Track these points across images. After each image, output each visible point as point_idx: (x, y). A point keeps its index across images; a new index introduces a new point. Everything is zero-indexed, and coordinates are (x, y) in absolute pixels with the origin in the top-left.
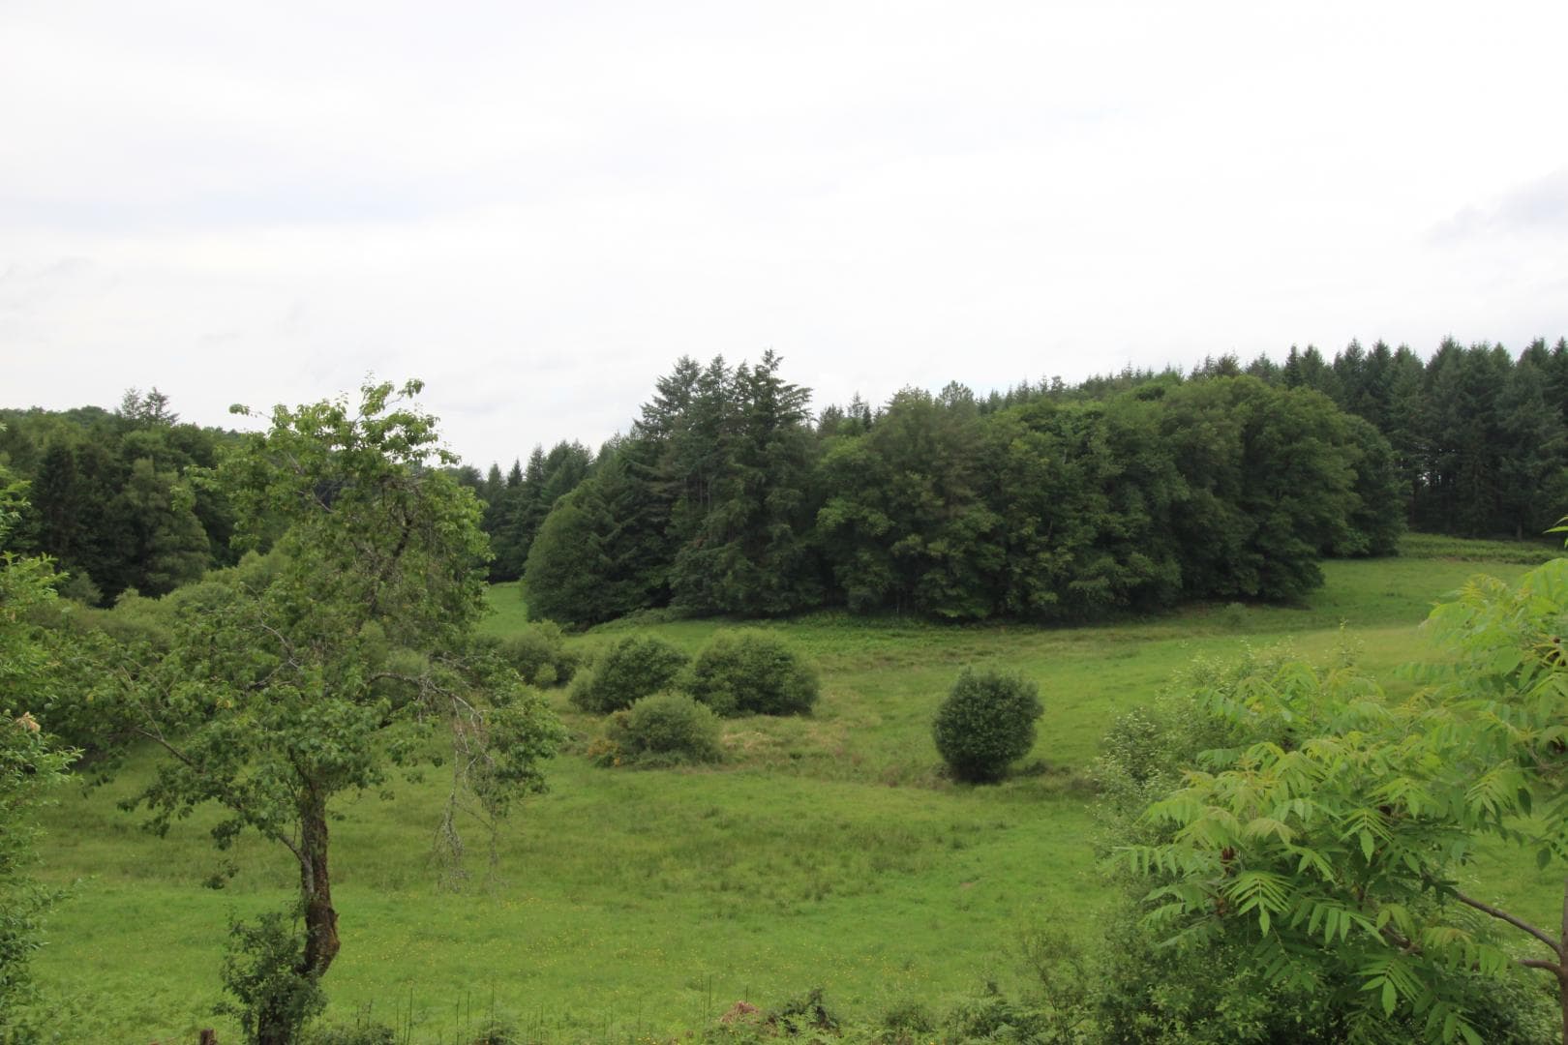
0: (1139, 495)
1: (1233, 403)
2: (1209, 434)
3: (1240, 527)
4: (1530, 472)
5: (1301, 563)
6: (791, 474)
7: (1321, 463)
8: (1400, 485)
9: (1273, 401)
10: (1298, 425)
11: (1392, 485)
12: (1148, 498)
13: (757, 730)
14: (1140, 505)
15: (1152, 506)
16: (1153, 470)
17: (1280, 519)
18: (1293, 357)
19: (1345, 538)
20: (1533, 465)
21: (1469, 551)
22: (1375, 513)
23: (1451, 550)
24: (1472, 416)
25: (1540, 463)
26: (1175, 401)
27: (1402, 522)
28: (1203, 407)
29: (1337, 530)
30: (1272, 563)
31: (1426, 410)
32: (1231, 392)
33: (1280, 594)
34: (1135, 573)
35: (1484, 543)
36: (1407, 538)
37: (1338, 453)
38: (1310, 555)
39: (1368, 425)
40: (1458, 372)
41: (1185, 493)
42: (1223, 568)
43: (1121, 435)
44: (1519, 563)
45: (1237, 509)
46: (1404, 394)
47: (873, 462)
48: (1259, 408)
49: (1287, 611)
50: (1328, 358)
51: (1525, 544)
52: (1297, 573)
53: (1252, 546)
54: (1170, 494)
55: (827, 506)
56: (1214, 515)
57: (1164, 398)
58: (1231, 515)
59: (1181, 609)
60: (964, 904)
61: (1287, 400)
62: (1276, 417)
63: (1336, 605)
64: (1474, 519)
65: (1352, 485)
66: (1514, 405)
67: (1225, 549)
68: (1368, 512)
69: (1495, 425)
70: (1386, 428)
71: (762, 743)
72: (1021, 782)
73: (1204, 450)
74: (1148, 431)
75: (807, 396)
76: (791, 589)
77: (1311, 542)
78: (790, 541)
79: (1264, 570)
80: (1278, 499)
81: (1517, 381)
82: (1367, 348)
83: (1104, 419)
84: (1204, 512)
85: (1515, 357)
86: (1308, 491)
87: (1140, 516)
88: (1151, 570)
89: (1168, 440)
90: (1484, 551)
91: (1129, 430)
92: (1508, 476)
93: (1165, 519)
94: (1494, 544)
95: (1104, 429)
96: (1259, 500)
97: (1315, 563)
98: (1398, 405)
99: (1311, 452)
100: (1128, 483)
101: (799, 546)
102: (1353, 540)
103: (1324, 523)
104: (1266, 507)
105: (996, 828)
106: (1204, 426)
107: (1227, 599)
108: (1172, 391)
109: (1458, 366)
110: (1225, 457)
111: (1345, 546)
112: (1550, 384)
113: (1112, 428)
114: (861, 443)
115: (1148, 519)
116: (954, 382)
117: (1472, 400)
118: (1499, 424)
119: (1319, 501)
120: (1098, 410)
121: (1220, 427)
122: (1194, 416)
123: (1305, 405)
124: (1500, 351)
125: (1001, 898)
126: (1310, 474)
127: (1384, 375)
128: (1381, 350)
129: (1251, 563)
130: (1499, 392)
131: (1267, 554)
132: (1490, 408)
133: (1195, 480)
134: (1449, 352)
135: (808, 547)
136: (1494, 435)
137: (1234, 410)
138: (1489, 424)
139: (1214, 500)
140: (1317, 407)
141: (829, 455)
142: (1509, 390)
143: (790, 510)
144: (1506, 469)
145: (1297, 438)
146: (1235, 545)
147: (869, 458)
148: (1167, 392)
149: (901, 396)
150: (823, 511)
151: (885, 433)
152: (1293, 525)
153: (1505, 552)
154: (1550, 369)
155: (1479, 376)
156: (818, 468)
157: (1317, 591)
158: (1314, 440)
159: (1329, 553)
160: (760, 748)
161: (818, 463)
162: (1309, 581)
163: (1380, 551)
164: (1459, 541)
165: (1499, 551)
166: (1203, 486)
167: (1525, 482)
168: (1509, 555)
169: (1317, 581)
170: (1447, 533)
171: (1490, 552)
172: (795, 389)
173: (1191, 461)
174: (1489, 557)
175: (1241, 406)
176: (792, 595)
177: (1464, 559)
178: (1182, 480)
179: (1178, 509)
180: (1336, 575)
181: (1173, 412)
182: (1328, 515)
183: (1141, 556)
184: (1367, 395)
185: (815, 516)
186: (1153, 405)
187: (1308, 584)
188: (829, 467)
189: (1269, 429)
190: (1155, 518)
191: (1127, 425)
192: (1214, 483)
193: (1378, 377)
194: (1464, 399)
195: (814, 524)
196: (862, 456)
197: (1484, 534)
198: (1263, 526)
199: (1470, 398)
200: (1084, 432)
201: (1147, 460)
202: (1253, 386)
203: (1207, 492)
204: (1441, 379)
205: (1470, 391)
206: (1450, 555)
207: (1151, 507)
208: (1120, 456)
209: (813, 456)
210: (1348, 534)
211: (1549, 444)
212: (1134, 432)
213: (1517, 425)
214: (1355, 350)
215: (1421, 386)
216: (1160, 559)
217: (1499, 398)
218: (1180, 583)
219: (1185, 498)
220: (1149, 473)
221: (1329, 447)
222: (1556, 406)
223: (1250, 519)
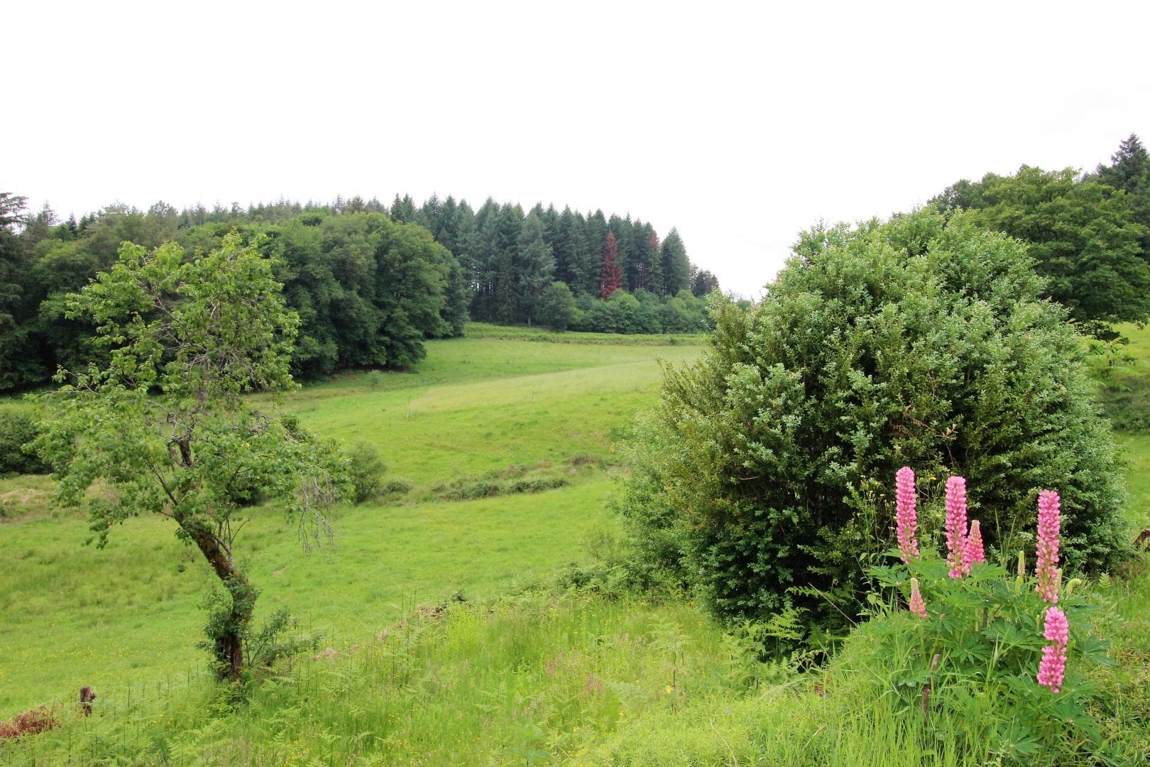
0: (308, 295)
1: (369, 231)
2: (355, 253)
3: (375, 318)
4: (536, 285)
5: (412, 342)
6: (11, 271)
7: (425, 276)
8: (466, 291)
9: (394, 232)
10: (412, 249)
11: (461, 291)
12: (314, 297)
13: (29, 487)
14: (308, 302)
15: (318, 302)
16: (318, 277)
17: (399, 312)
18: (397, 201)
19: (439, 326)
20: (537, 280)
21: (504, 333)
22: (451, 309)
23: (494, 333)
24: (505, 248)
25: (541, 279)
26: (331, 228)
27: (466, 315)
28: (349, 234)
29: (434, 319)
30: (394, 343)
31: (478, 242)
32: (367, 223)
33: (399, 364)
34: (307, 351)
35: (510, 328)
36: (469, 326)
37: (435, 269)
38: (419, 337)
39: (446, 250)
40: (497, 219)
41: (340, 293)
42: (363, 346)
43: (294, 250)
44: (530, 340)
45: (372, 305)
46: (466, 231)
47: (92, 264)
48: (386, 236)
49: (404, 375)
50: (418, 205)
51: (533, 329)
52: (410, 349)
53: (382, 331)
54: (330, 295)
55: (46, 299)
56: (359, 310)
57: (321, 225)
58: (370, 310)
59: (336, 376)
60: (286, 584)
61: (404, 232)
62: (397, 243)
63: (433, 370)
64: (506, 313)
65: (444, 291)
66: (527, 242)
67: (366, 333)
68: (447, 308)
69: (517, 255)
70: (456, 252)
71: (39, 497)
72: (275, 502)
73: (352, 264)
74: (313, 248)
75: (22, 203)
76: (14, 369)
77: (417, 328)
78: (11, 328)
79: (390, 348)
80: (399, 299)
81: (529, 228)
82: (442, 199)
83: (282, 237)
84: (352, 308)
85: (526, 211)
86: (417, 294)
87: (309, 310)
88: (317, 348)
89: (328, 256)
90: (511, 334)
91: (300, 247)
92: (524, 287)
93: (326, 312)
94: (517, 329)
95: (282, 245)
96: (387, 300)
97: (422, 343)
98: (463, 238)
99: (420, 268)
100: (300, 286)
101: (21, 333)
102: (444, 327)
103: (427, 315)
104: (389, 304)
105: (276, 534)
106: (351, 246)
107: (368, 368)
108: (328, 220)
109: (496, 215)
110: (366, 270)
111: (440, 331)
112: (546, 231)
113: (288, 245)
114: (80, 247)
115: (315, 312)
116: (161, 202)
117: (505, 238)
118: (520, 254)
119: (424, 301)
120: (276, 231)
121: (362, 248)
122: (344, 239)
123: (415, 236)
124: (519, 208)
125: (310, 575)
126: (418, 283)
127: (453, 218)
128: (450, 202)
129: (382, 343)
130: (520, 233)
131: (392, 337)
132: (514, 243)
133: (346, 285)
134: (490, 207)
135: (30, 334)
136: (516, 260)
137: (370, 236)
138: (514, 254)
139: (360, 299)
140: (421, 238)
141: (48, 255)
142: (525, 233)
143: (11, 302)
144: (523, 282)
145: (411, 258)
146: (372, 329)
147: (86, 259)
148: (323, 220)
149: (112, 209)
150: (45, 303)
151: (99, 240)
152: (408, 317)
153: (523, 334)
154: (546, 221)
155: (508, 222)
156: (38, 267)
157: (421, 360)
158: (422, 260)
159: (429, 336)
160: (37, 501)
161: (36, 262)
162: (416, 354)
163: (457, 334)
164: (498, 327)
165: (520, 333)
166: (351, 289)
167: (533, 290)
168: (525, 336)
169: (422, 354)
170: (490, 322)
171: (515, 334)
172: (9, 197)
173: (343, 271)
174: (515, 337)
175: (374, 234)
176: (15, 375)
177: (501, 339)
178: (337, 284)
179: (335, 305)
180: (434, 350)
181: (330, 235)
182: (430, 311)
183: (311, 338)
184: (444, 230)
185: (38, 306)
186: (317, 229)
187: (416, 356)
188: (49, 266)
189: (393, 251)
190: (319, 312)
191: (299, 244)
192: (359, 287)
193: (449, 218)
194: (500, 236)
195: (36, 313)
196: (80, 258)
197: (510, 323)
198: (389, 317)
199: (503, 236)
200: (266, 247)
201: (313, 270)
202: (381, 220)
203: (354, 293)
204: (487, 223)
205: (504, 232)
206: (493, 336)
207: (316, 303)
208: (293, 266)
209: (30, 256)
210: (441, 323)
211: (546, 268)
212: (303, 249)
213: (529, 255)
214: (435, 199)
215: (476, 226)
216: (323, 341)
217: (520, 238)
218: (336, 358)
219: (340, 298)
220: (314, 279)
221: (428, 266)
222: (549, 245)
223: (380, 312)
